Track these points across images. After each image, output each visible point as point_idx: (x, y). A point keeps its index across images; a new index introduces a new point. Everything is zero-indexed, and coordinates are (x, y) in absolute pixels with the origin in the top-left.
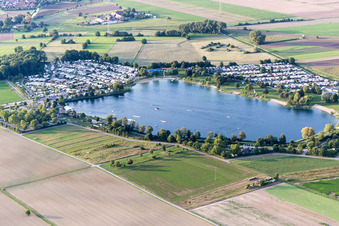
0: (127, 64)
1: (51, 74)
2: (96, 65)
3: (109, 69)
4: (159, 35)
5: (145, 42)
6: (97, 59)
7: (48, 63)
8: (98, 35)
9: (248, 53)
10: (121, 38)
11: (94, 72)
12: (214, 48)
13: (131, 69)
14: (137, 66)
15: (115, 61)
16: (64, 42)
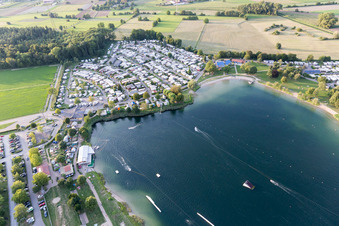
0: (190, 50)
1: (109, 57)
2: (158, 47)
3: (170, 56)
4: (219, 15)
5: (207, 22)
6: (161, 40)
7: (115, 42)
8: (169, 14)
9: (326, 39)
10: (186, 17)
11: (154, 59)
12: (279, 30)
13: (195, 57)
14: (201, 54)
15: (178, 44)
16: (140, 20)
